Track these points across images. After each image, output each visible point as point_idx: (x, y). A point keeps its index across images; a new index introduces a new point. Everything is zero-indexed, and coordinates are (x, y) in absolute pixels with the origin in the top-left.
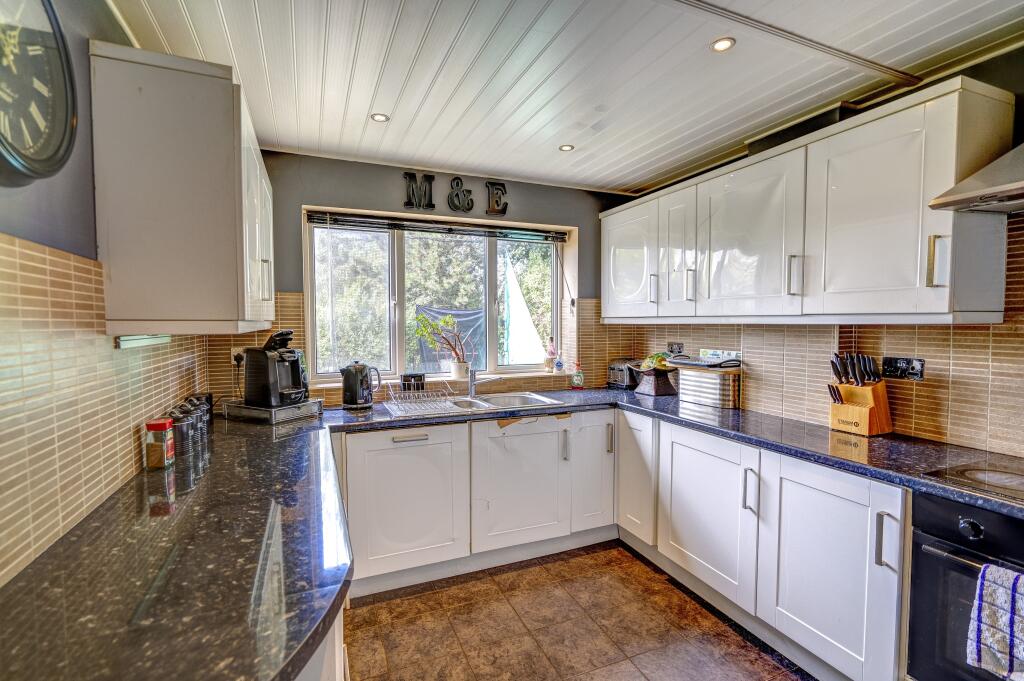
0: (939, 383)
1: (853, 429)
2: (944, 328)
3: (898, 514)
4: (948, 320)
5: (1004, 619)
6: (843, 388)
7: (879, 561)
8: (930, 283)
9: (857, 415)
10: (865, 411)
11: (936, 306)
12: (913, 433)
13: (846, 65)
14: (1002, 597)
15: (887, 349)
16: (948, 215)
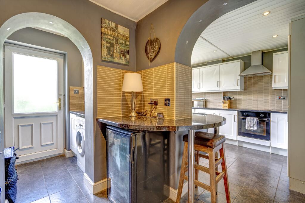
0: (236, 100)
1: (226, 107)
2: (239, 92)
3: (236, 115)
4: (240, 90)
5: (249, 123)
6: (224, 101)
7: (235, 121)
8: (238, 86)
9: (227, 105)
10: (228, 104)
11: (238, 88)
12: (233, 107)
13: (226, 55)
14: (249, 120)
15: (229, 95)
16: (240, 77)
